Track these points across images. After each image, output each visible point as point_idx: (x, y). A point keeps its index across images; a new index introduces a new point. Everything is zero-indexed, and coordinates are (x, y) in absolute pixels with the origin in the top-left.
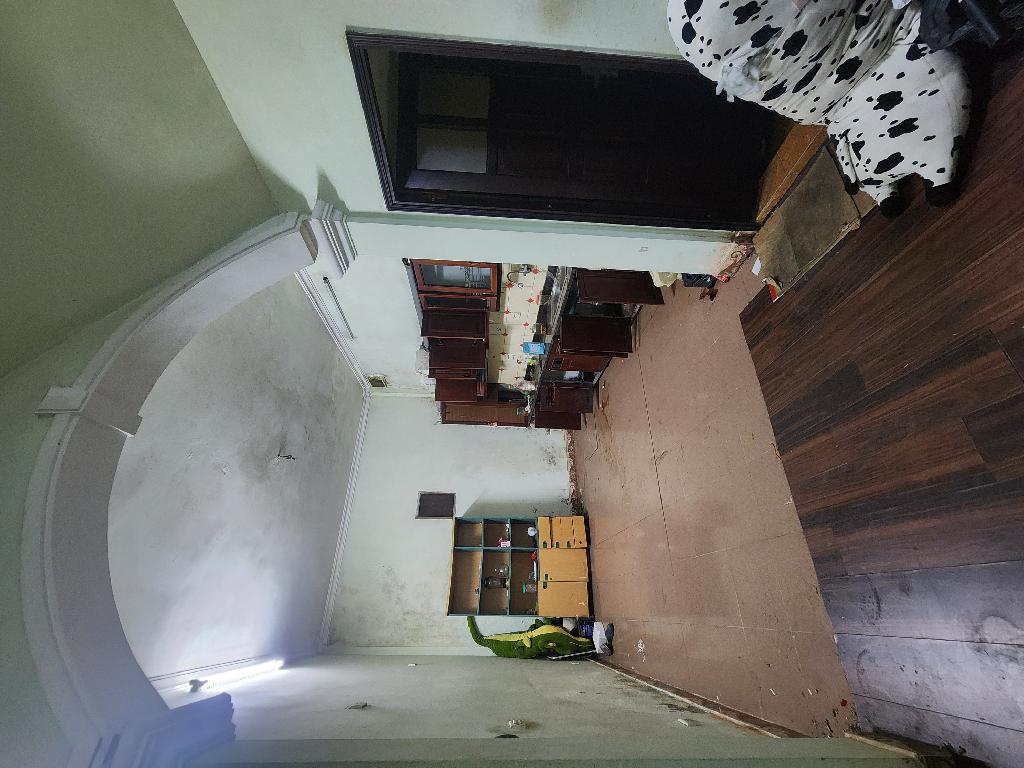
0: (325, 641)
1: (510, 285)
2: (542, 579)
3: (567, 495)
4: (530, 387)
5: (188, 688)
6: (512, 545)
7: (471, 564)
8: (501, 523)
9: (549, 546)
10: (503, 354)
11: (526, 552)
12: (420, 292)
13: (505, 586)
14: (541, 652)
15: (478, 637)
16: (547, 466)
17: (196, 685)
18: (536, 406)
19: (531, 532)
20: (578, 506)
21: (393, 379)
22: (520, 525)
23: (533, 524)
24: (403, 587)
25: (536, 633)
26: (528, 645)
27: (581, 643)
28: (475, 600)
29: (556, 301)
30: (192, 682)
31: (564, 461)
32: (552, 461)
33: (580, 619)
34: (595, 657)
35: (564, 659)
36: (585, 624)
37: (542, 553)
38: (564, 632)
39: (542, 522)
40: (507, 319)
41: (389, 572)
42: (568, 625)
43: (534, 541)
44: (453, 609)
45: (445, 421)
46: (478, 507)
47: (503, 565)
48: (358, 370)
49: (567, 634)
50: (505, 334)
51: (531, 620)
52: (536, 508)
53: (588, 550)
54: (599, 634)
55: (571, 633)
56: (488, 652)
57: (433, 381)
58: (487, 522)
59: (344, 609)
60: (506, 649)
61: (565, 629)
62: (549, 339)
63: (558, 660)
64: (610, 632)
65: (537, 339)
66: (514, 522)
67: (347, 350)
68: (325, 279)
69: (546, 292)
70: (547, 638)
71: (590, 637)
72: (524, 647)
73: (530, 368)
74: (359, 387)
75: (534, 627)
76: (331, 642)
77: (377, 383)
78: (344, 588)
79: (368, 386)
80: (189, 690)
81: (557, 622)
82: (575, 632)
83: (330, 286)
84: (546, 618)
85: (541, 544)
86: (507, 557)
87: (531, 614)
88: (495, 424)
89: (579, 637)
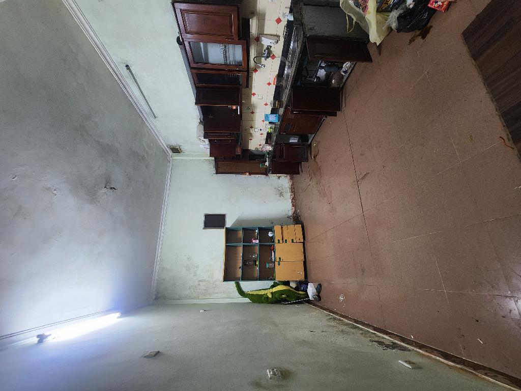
0: (154, 297)
1: (256, 70)
2: (278, 260)
3: (290, 213)
4: (269, 148)
5: (36, 340)
6: (259, 241)
7: (236, 253)
8: (253, 230)
9: (281, 241)
10: (252, 127)
11: (268, 246)
12: (191, 68)
13: (256, 265)
14: (278, 300)
15: (242, 293)
16: (278, 198)
17: (41, 338)
18: (272, 162)
19: (270, 234)
20: (296, 219)
21: (185, 147)
22: (264, 231)
23: (271, 230)
24: (197, 267)
25: (275, 290)
26: (270, 296)
27: (301, 294)
28: (239, 273)
29: (287, 80)
30: (38, 336)
31: (288, 195)
32: (281, 194)
33: (300, 281)
34: (309, 302)
35: (291, 304)
36: (303, 284)
37: (277, 246)
38: (291, 289)
39: (277, 228)
40: (254, 99)
41: (189, 259)
42: (293, 285)
43: (272, 239)
44: (226, 278)
45: (217, 173)
46: (239, 221)
47: (255, 253)
48: (162, 141)
49: (292, 289)
50: (253, 113)
51: (271, 283)
52: (273, 222)
53: (304, 243)
54: (311, 290)
55: (295, 289)
56: (247, 300)
57: (207, 141)
58: (244, 229)
59: (164, 280)
60: (257, 299)
61: (291, 287)
62: (281, 111)
63: (288, 304)
64: (319, 289)
65: (274, 111)
66: (260, 229)
67: (152, 126)
68: (127, 66)
69: (280, 75)
70: (281, 292)
71: (306, 291)
72: (268, 297)
73: (269, 135)
74: (164, 152)
75: (273, 286)
76: (157, 298)
77: (176, 150)
78: (163, 268)
79: (170, 153)
80: (36, 342)
81: (287, 283)
82: (297, 289)
83: (131, 71)
84: (279, 281)
85: (276, 241)
86: (257, 248)
87: (271, 280)
88: (248, 174)
89: (299, 291)
